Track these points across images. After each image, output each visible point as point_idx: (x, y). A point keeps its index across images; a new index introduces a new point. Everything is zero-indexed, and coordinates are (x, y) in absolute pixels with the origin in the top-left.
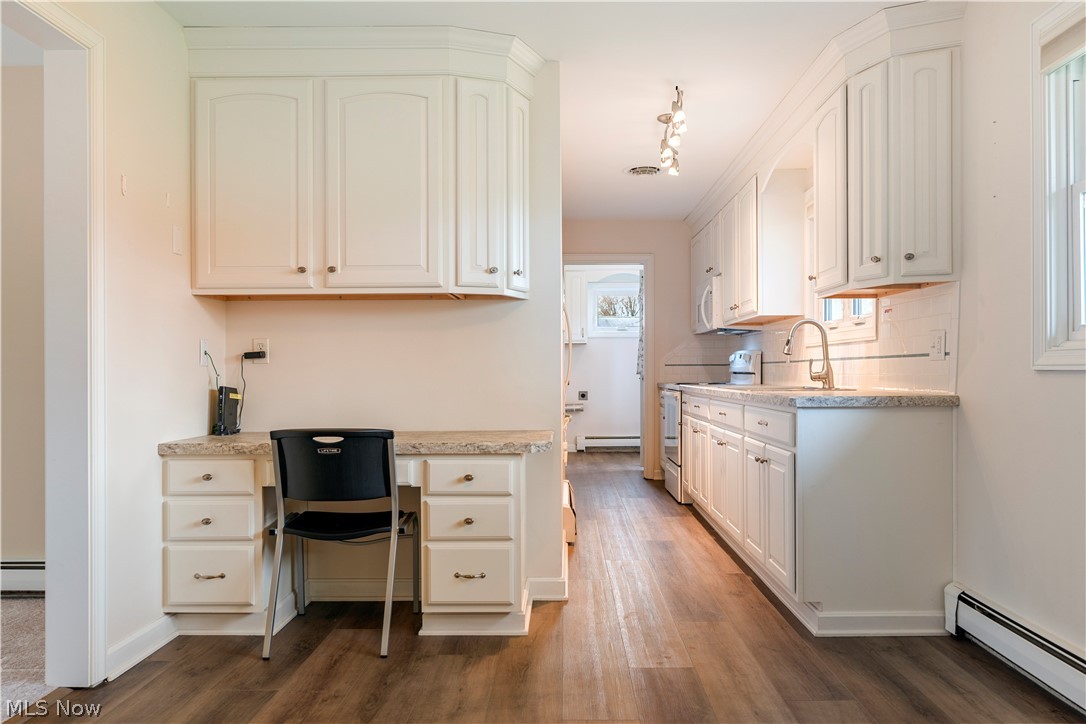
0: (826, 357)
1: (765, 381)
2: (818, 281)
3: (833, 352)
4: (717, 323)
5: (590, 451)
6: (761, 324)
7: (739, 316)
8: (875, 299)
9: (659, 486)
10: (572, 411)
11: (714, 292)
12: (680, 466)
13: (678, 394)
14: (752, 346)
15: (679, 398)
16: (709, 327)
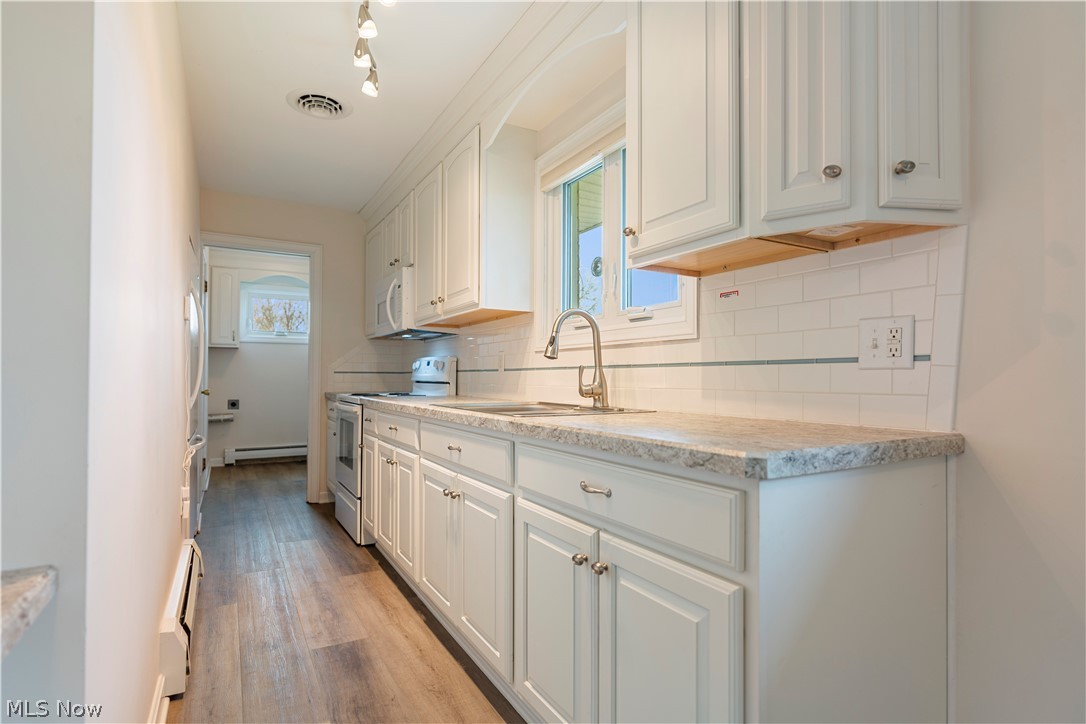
0: (599, 364)
1: (460, 393)
2: (641, 237)
3: (607, 357)
4: (407, 322)
5: (241, 464)
6: (457, 326)
7: (441, 313)
8: (696, 278)
9: (327, 513)
10: (219, 421)
11: (404, 286)
12: (360, 499)
13: (358, 409)
14: (440, 353)
15: (360, 413)
16: (395, 328)
